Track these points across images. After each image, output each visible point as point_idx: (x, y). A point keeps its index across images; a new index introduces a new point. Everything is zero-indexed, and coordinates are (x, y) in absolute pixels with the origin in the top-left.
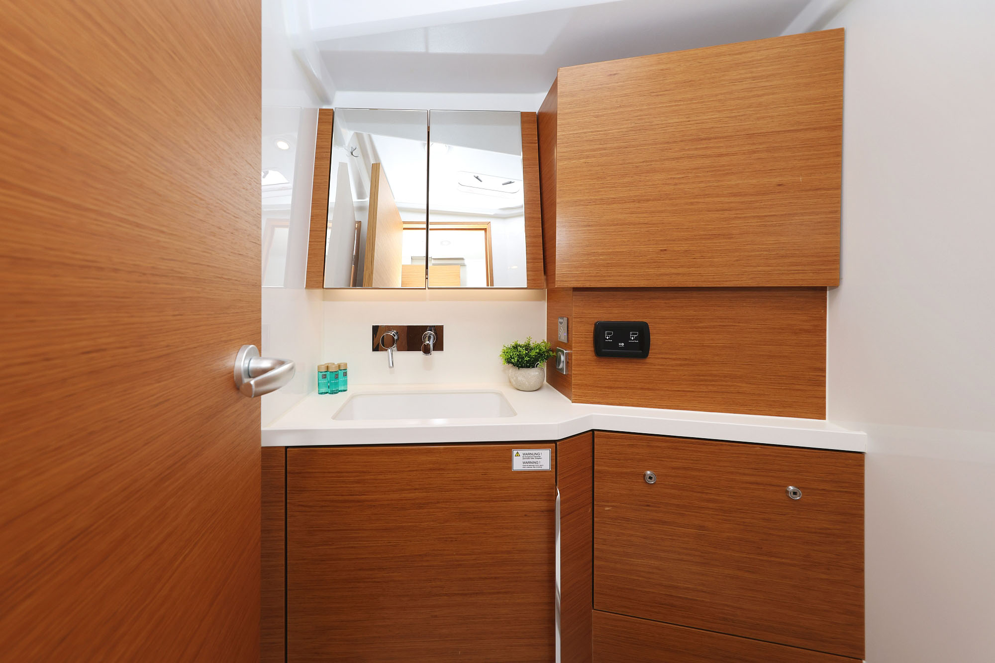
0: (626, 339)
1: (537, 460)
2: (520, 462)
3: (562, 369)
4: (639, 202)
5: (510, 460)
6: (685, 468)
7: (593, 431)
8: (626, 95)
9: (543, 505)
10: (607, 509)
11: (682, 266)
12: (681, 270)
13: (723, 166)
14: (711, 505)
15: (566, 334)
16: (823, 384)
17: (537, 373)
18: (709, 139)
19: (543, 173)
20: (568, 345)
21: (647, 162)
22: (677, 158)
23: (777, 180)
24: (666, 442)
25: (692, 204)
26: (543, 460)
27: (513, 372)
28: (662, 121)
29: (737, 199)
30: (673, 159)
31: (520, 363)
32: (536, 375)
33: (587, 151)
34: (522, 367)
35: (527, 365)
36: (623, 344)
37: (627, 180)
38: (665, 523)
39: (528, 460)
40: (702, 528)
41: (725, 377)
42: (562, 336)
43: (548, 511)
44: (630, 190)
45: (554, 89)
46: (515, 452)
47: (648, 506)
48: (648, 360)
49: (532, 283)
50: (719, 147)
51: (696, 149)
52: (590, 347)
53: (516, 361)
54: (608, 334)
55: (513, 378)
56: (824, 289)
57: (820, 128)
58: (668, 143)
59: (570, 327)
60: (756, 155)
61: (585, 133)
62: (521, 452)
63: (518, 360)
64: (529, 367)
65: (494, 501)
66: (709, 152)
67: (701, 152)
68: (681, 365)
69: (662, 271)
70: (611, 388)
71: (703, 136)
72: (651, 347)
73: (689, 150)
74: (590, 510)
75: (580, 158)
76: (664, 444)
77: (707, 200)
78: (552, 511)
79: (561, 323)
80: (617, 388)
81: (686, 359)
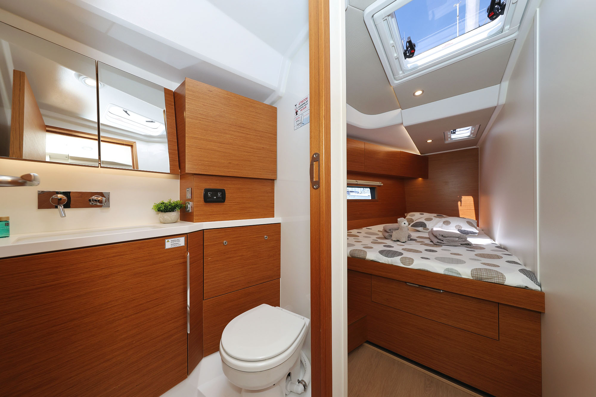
0: (217, 195)
1: (178, 242)
2: (169, 244)
3: (189, 211)
4: (221, 143)
5: (164, 244)
6: (236, 237)
7: (203, 230)
8: (215, 101)
9: (182, 261)
10: (209, 259)
11: (236, 169)
12: (236, 171)
13: (248, 138)
14: (245, 247)
15: (190, 195)
16: (274, 208)
17: (175, 214)
18: (244, 128)
19: (177, 121)
20: (191, 200)
21: (224, 129)
22: (234, 131)
23: (262, 146)
24: (230, 229)
25: (239, 148)
26: (181, 242)
27: (161, 215)
28: (229, 116)
29: (252, 150)
30: (233, 131)
31: (166, 209)
32: (175, 215)
33: (200, 118)
34: (167, 212)
35: (170, 211)
36: (215, 197)
37: (216, 134)
38: (230, 258)
39: (173, 243)
40: (242, 255)
41: (250, 207)
42: (189, 196)
43: (183, 263)
44: (218, 138)
45: (183, 84)
46: (167, 240)
47: (225, 253)
48: (225, 203)
49: (173, 171)
50: (247, 131)
51: (240, 130)
52: (202, 199)
53: (163, 208)
54: (209, 193)
55: (161, 218)
56: (274, 180)
57: (272, 134)
58: (230, 124)
59: (193, 191)
60: (257, 137)
61: (199, 110)
62: (170, 240)
63: (164, 208)
64: (171, 211)
65: (155, 264)
66: (244, 132)
67: (241, 131)
68: (236, 205)
69: (229, 170)
70: (211, 215)
71: (242, 126)
72: (226, 198)
73: (238, 129)
74: (202, 261)
75: (197, 120)
76: (230, 230)
77: (244, 148)
78: (186, 262)
79: (188, 191)
80: (214, 215)
81: (238, 202)
